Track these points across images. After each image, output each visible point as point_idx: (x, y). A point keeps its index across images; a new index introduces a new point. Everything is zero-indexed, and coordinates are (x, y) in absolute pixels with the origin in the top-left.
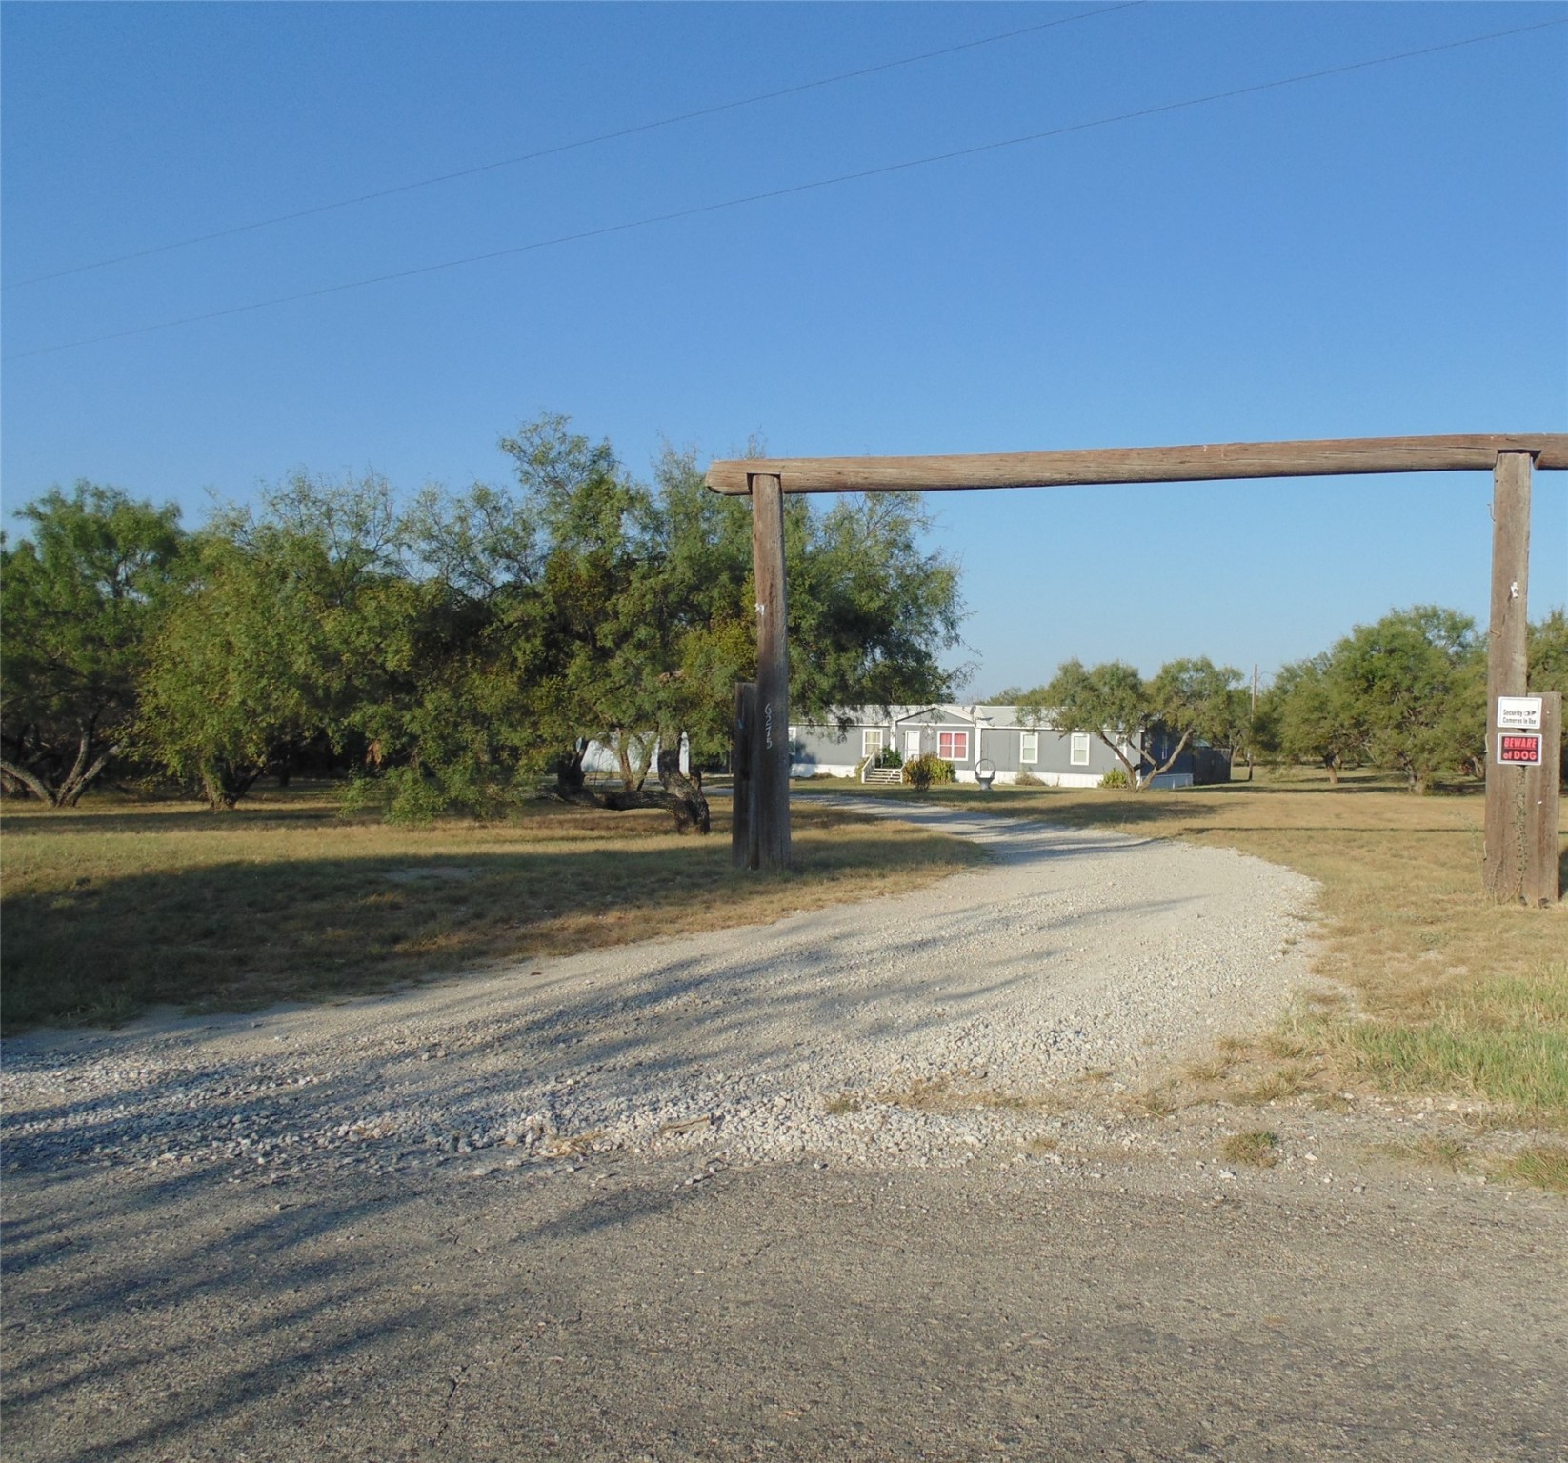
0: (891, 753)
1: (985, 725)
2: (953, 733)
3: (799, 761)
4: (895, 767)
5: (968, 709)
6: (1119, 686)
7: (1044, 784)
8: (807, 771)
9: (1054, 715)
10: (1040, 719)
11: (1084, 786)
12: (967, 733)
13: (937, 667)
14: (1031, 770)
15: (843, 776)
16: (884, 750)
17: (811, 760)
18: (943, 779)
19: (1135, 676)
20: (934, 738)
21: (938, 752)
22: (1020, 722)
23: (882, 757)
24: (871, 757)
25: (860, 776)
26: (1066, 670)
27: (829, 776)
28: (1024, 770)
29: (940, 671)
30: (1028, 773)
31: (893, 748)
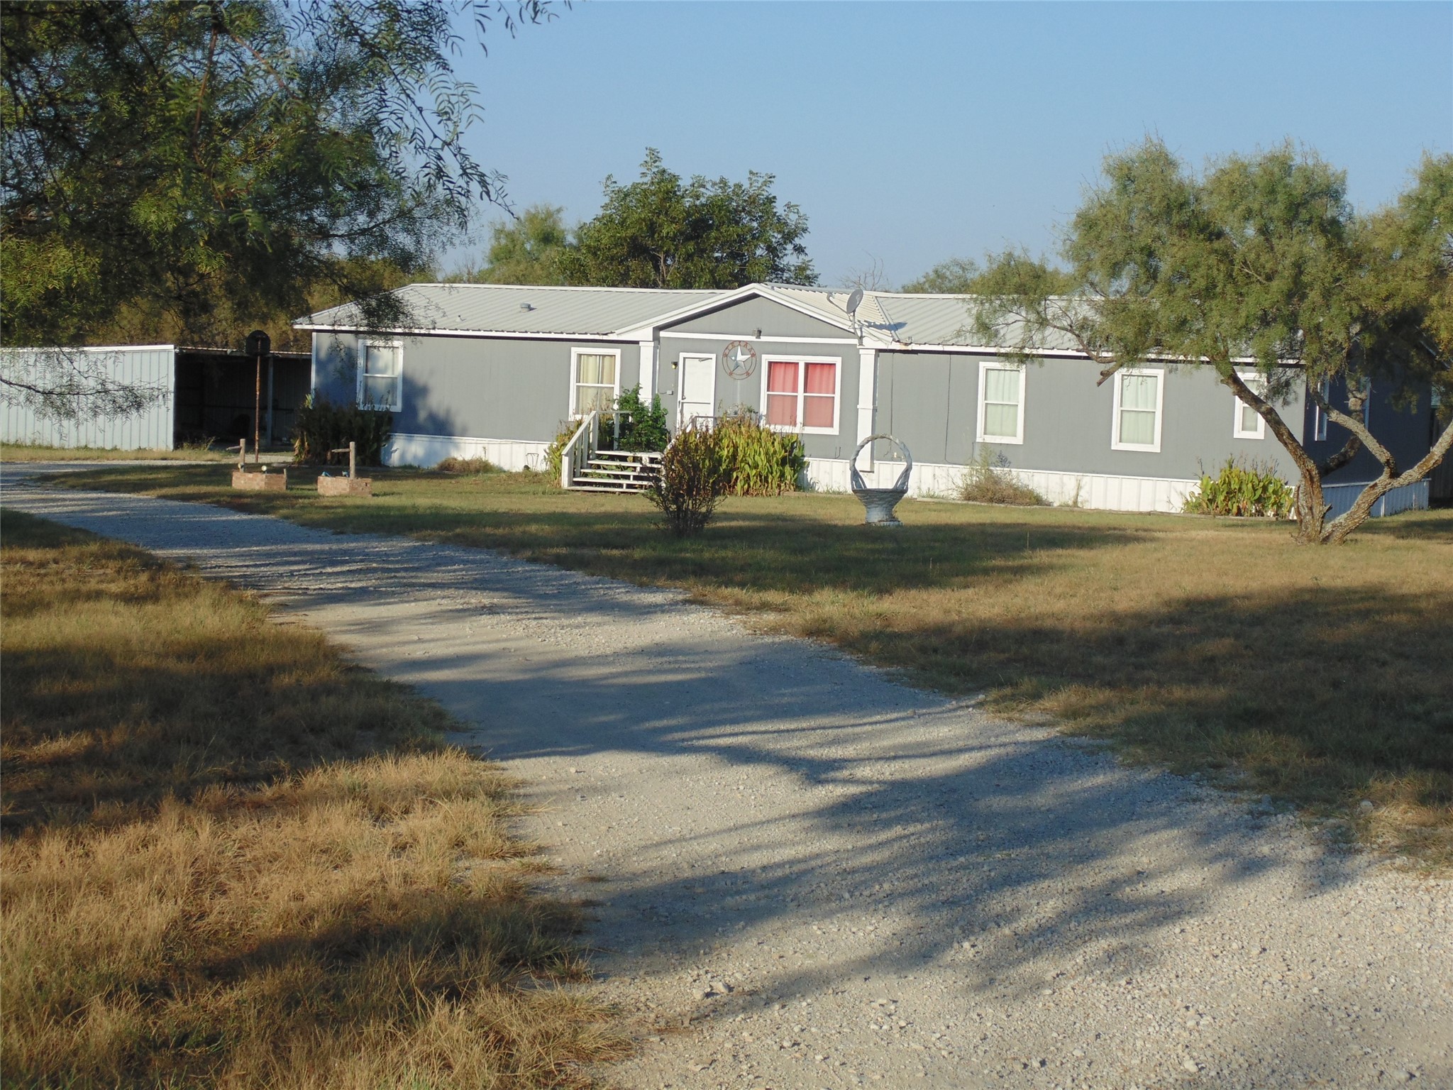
0: (639, 410)
1: (885, 340)
2: (802, 360)
3: (413, 428)
4: (649, 447)
5: (842, 299)
6: (1289, 223)
7: (1038, 501)
8: (430, 454)
9: (1085, 311)
10: (1043, 322)
11: (1145, 508)
12: (838, 361)
13: (771, 200)
14: (1003, 461)
15: (518, 467)
16: (624, 402)
17: (441, 427)
18: (774, 480)
19: (1333, 193)
20: (751, 372)
21: (763, 410)
22: (984, 328)
23: (617, 421)
24: (587, 419)
25: (558, 470)
26: (1126, 177)
27: (483, 468)
28: (986, 463)
29: (779, 208)
30: (997, 471)
31: (645, 397)
